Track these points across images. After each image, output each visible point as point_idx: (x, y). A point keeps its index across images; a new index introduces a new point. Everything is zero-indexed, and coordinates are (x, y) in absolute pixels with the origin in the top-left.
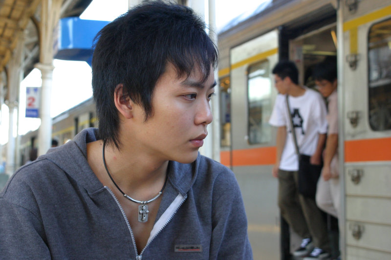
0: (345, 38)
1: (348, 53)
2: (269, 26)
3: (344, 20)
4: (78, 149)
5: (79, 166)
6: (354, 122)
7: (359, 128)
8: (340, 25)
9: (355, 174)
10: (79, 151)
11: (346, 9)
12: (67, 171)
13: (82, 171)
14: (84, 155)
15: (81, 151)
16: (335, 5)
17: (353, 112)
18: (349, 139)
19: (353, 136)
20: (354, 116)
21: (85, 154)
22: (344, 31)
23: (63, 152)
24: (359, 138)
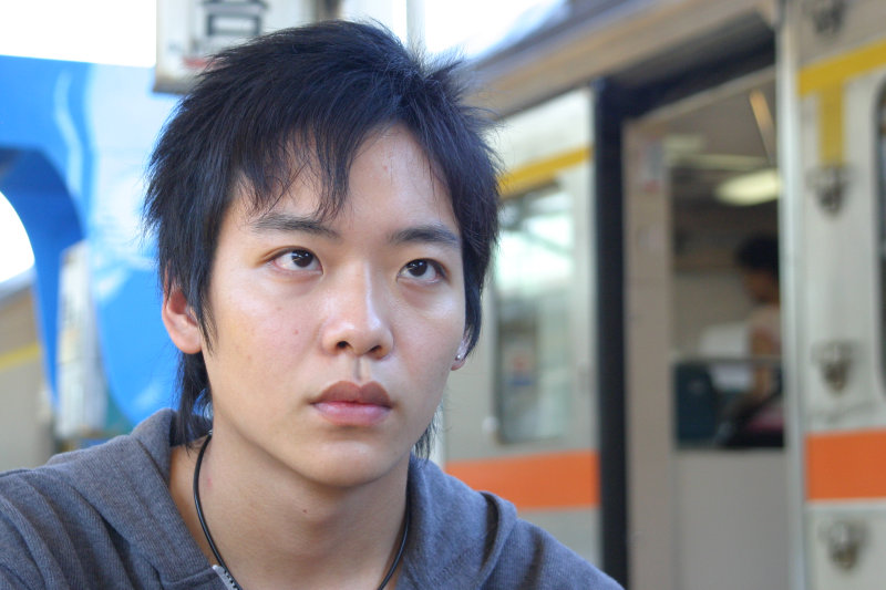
0: (803, 117)
1: (813, 160)
2: (561, 79)
3: (803, 61)
4: (144, 454)
5: (143, 501)
6: (837, 374)
7: (853, 394)
8: (787, 75)
9: (843, 539)
10: (148, 460)
11: (808, 28)
12: (106, 512)
13: (151, 516)
14: (162, 474)
15: (154, 461)
16: (771, 13)
17: (830, 346)
18: (819, 427)
19: (834, 417)
20: (835, 357)
21: (164, 470)
22: (802, 92)
23: (97, 461)
24: (851, 425)
